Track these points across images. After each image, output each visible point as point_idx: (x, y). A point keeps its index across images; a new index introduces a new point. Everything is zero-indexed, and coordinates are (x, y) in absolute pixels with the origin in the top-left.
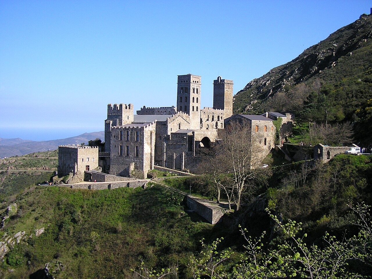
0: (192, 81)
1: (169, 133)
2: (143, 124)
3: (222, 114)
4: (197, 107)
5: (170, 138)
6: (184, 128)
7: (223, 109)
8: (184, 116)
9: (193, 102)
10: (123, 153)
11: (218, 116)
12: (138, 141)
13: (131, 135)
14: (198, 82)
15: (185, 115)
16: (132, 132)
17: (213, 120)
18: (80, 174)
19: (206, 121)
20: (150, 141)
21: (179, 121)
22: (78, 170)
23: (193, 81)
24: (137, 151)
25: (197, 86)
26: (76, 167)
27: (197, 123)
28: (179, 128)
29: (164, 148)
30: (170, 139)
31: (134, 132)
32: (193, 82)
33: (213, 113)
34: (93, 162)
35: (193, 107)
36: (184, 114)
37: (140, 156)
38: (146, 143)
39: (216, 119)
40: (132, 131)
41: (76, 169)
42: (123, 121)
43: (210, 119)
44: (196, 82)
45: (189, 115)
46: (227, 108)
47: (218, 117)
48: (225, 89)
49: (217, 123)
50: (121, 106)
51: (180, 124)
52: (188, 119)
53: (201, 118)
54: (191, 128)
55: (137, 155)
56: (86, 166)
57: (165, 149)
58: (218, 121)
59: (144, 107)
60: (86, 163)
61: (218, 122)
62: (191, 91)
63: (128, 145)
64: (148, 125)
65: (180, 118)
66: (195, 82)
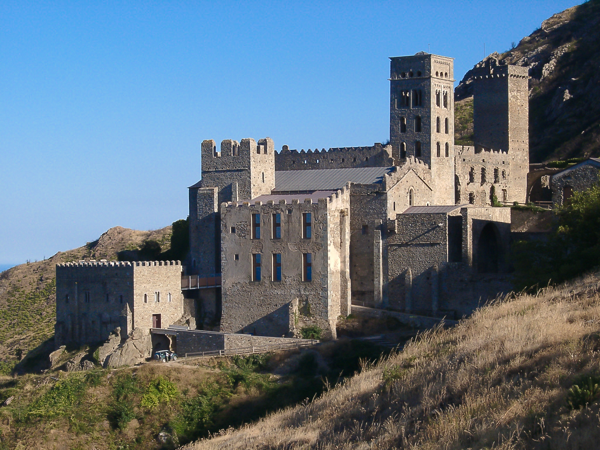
0: (433, 74)
1: (392, 215)
2: (313, 193)
3: (504, 163)
4: (447, 144)
5: (396, 228)
6: (420, 201)
7: (505, 149)
8: (420, 169)
9: (438, 131)
10: (263, 272)
11: (495, 169)
12: (310, 238)
13: (288, 222)
14: (446, 74)
15: (422, 166)
16: (289, 216)
17: (483, 181)
18: (141, 337)
19: (468, 184)
20: (339, 240)
21: (410, 183)
22: (135, 326)
23: (437, 74)
24: (308, 266)
25: (445, 85)
26: (129, 317)
27: (448, 188)
28: (410, 204)
29: (379, 256)
30: (396, 231)
31: (298, 213)
32: (435, 76)
33: (483, 160)
34: (170, 304)
35: (438, 144)
36: (420, 163)
37: (316, 279)
38: (332, 243)
39: (490, 177)
40: (290, 211)
41: (128, 322)
42: (252, 185)
43: (478, 177)
44: (442, 74)
45: (430, 168)
46: (516, 146)
47: (496, 171)
48: (509, 94)
49: (492, 189)
50: (246, 144)
51: (411, 191)
52: (427, 176)
53: (455, 175)
54: (435, 203)
55: (308, 277)
56: (154, 315)
57: (381, 260)
58: (495, 182)
59: (285, 147)
60: (153, 308)
61: (494, 185)
62: (433, 100)
63: (278, 252)
64: (334, 196)
65: (411, 174)
66: (439, 74)
